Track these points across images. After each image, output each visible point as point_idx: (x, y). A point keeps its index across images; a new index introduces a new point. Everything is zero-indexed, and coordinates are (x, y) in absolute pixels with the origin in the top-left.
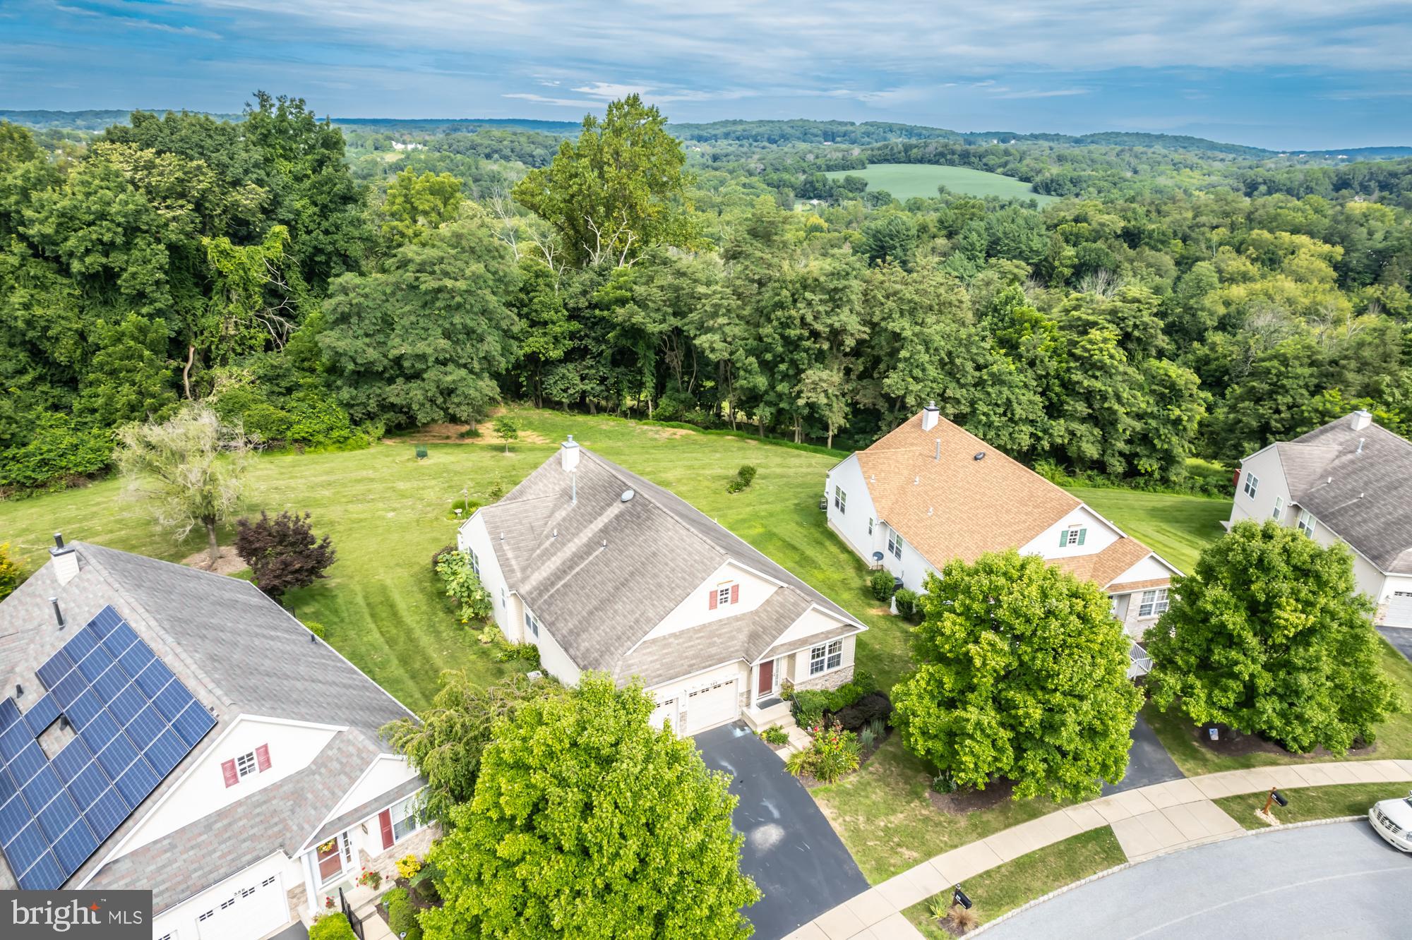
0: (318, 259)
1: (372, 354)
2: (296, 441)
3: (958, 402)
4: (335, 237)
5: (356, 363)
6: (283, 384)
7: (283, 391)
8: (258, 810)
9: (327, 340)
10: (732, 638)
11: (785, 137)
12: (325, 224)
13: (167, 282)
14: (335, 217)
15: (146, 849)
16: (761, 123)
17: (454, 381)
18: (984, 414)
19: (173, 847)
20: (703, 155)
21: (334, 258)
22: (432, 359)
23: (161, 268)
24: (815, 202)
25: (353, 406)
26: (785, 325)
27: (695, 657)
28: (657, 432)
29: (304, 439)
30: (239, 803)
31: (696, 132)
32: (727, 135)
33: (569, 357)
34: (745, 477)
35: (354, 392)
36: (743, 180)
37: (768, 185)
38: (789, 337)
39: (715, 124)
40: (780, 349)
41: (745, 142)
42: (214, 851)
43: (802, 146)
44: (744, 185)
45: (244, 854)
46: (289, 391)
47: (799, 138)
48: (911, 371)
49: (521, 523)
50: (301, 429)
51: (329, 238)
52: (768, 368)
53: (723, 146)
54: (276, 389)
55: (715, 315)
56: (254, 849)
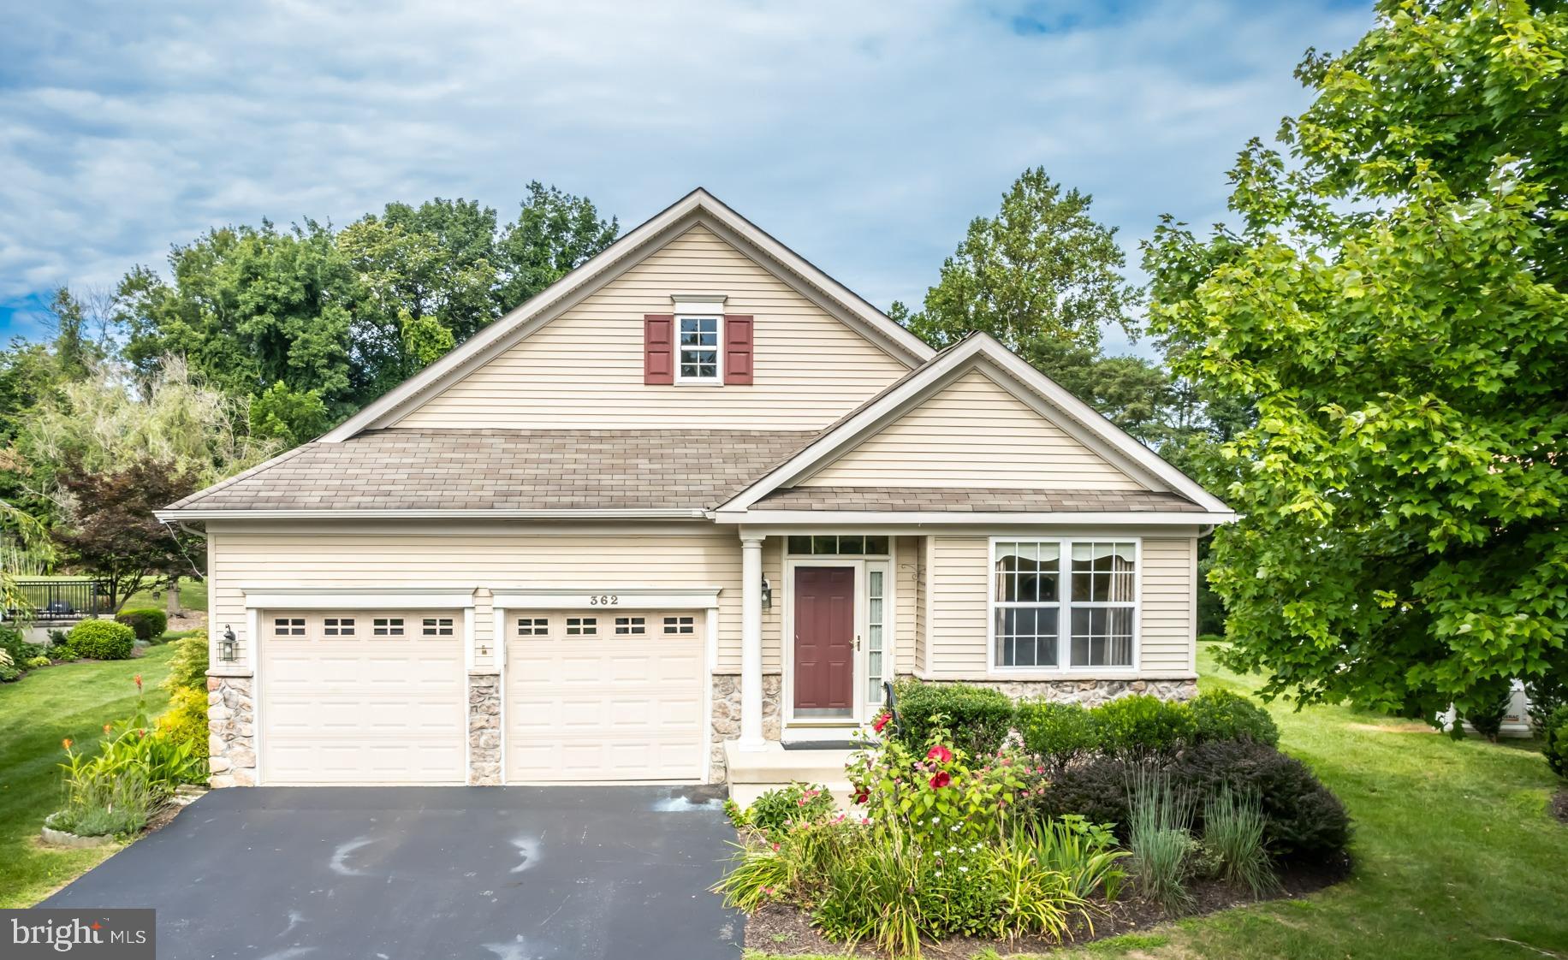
10: (701, 469)
13: (344, 359)
23: (339, 338)
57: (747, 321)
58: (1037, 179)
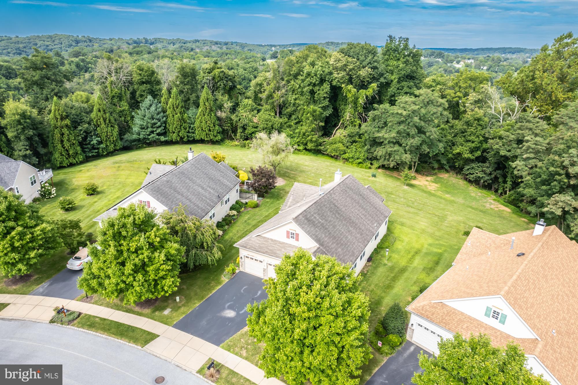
1: (376, 134)
2: (344, 159)
6: (352, 139)
7: (352, 141)
12: (398, 86)
13: (328, 97)
22: (388, 140)
25: (369, 153)
27: (270, 250)
29: (347, 159)
33: (479, 160)
35: (370, 147)
46: (354, 142)
54: (350, 140)
57: (298, 234)
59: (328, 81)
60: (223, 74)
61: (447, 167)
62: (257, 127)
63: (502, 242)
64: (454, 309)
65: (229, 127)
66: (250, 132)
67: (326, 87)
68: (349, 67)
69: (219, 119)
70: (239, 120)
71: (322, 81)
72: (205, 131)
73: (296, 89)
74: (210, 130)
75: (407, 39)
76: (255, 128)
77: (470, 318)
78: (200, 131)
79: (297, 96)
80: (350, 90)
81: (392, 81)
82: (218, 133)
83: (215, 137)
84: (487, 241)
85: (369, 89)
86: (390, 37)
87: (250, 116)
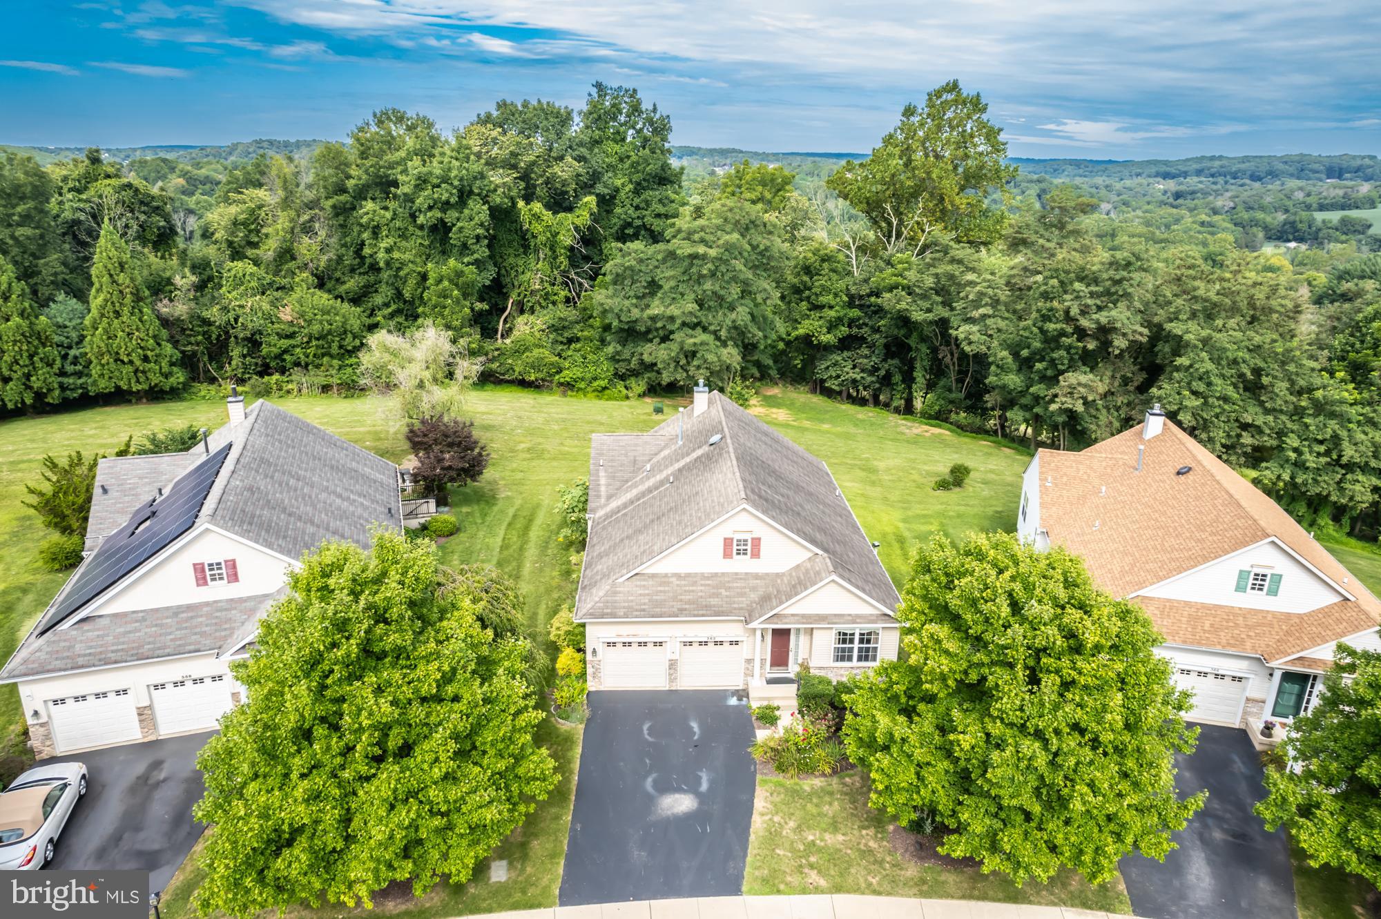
0: (627, 231)
1: (636, 313)
2: (561, 384)
3: (1259, 430)
4: (645, 212)
5: (621, 321)
6: (566, 335)
7: (565, 340)
8: (218, 614)
9: (599, 297)
10: (742, 595)
11: (1273, 174)
12: (637, 201)
13: (486, 237)
14: (647, 194)
15: (125, 615)
16: (1245, 159)
17: (695, 344)
18: (1295, 450)
19: (144, 619)
20: (1165, 192)
21: (643, 232)
22: (679, 322)
23: (482, 225)
24: (1293, 245)
25: (618, 361)
26: (1046, 318)
27: (689, 602)
28: (910, 428)
29: (568, 384)
30: (207, 604)
31: (1164, 169)
32: (1199, 173)
33: (846, 344)
34: (957, 477)
35: (619, 348)
36: (1204, 217)
37: (1236, 225)
38: (1047, 331)
39: (1188, 160)
40: (1037, 345)
41: (1221, 180)
42: (170, 634)
43: (1293, 183)
44: (1202, 224)
45: (190, 644)
46: (570, 341)
47: (1292, 175)
48: (1189, 383)
49: (626, 455)
50: (567, 375)
51: (638, 213)
52: (1025, 365)
53: (1193, 182)
54: (560, 339)
55: (977, 304)
56: (199, 643)
57: (759, 539)
58: (953, 87)
59: (479, 195)
60: (131, 193)
61: (773, 373)
62: (291, 336)
63: (1104, 464)
64: (1169, 600)
65: (198, 344)
66: (275, 350)
67: (478, 211)
68: (525, 158)
69: (165, 322)
70: (236, 320)
71: (464, 195)
72: (131, 362)
73: (384, 221)
74: (146, 359)
75: (635, 91)
76: (288, 337)
77: (1204, 606)
78: (113, 366)
79: (390, 241)
80: (535, 215)
81: (617, 190)
82: (172, 364)
83: (166, 376)
84: (1078, 470)
85: (578, 212)
86: (599, 86)
87: (266, 306)
